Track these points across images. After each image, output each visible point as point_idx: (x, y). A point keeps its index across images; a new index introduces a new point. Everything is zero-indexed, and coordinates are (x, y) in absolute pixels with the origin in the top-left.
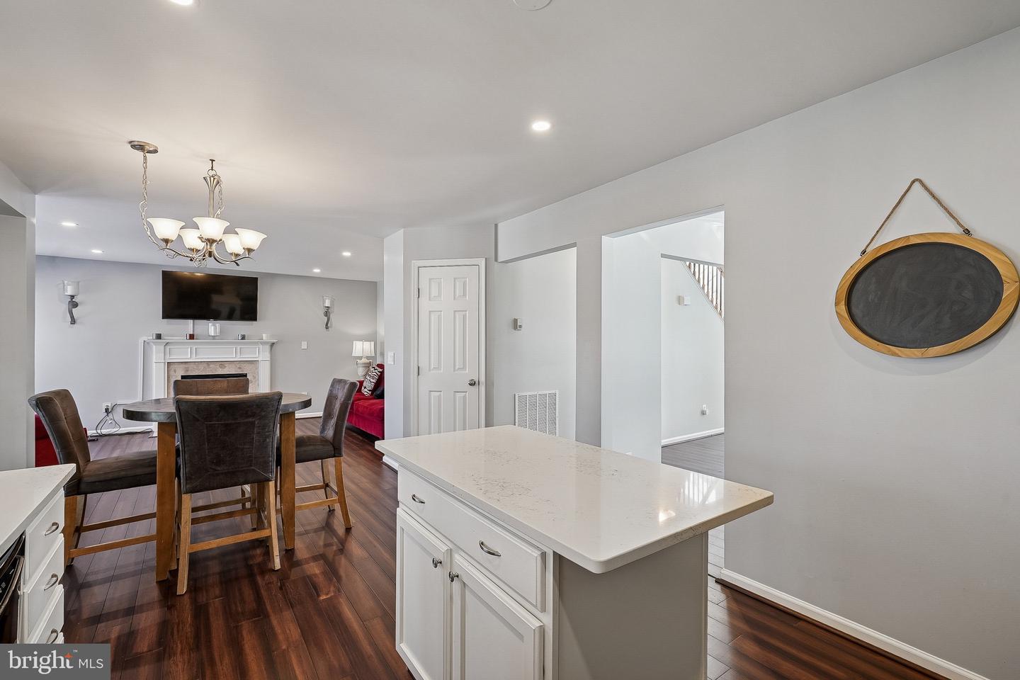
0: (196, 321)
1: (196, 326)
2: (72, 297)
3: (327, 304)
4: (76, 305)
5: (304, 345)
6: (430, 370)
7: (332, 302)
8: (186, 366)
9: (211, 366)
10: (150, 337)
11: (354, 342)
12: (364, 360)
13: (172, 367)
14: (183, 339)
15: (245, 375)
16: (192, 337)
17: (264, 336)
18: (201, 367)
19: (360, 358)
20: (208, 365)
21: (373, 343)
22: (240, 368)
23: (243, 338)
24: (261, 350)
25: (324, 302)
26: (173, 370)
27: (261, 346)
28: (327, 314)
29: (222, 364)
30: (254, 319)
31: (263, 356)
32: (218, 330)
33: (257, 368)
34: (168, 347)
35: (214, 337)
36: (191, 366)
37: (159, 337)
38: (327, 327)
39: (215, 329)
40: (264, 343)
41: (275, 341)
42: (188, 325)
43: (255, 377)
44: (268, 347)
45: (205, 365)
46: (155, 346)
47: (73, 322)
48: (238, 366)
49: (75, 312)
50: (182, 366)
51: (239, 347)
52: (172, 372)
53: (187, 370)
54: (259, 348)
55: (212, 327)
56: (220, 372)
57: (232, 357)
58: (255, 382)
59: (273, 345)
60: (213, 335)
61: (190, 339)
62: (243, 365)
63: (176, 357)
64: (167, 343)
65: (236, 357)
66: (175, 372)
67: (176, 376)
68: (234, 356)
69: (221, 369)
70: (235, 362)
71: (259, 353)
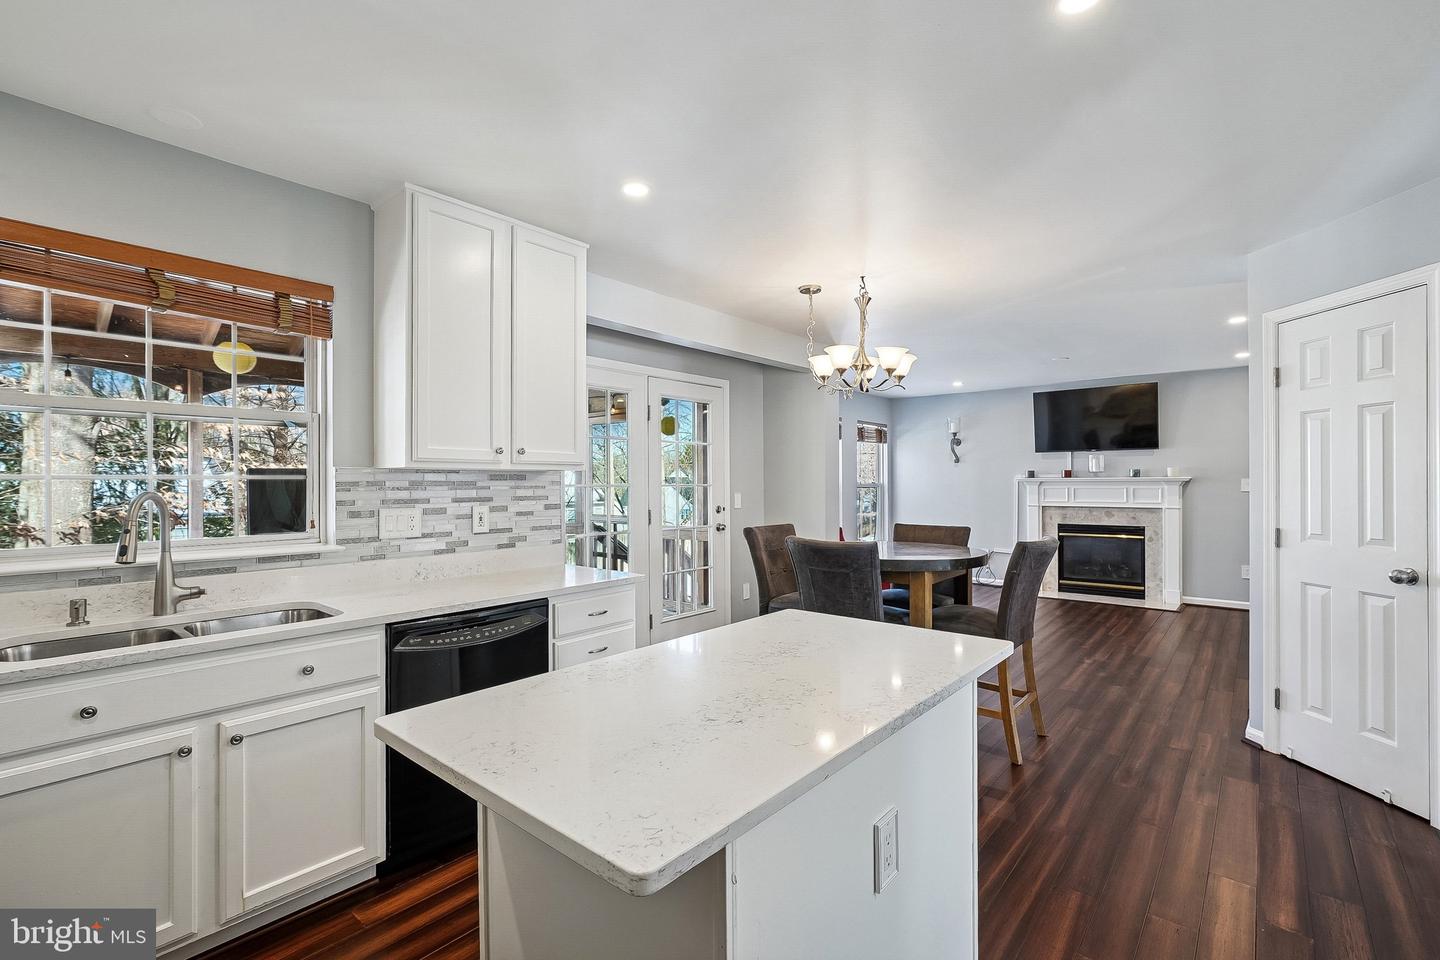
0: (1075, 453)
1: (1075, 460)
2: (955, 434)
4: (958, 443)
5: (1245, 486)
6: (1303, 537)
8: (1064, 512)
9: (1094, 513)
10: (1022, 476)
13: (1048, 512)
14: (1059, 476)
15: (1140, 531)
16: (1068, 474)
17: (1169, 471)
18: (1082, 513)
20: (1090, 511)
22: (1134, 518)
23: (1137, 474)
24: (1166, 493)
26: (1049, 516)
27: (1166, 487)
29: (1109, 511)
30: (1154, 446)
31: (1169, 501)
32: (1102, 464)
33: (1160, 520)
34: (1042, 488)
35: (1096, 474)
36: (1070, 512)
37: (1032, 474)
39: (1098, 463)
40: (1169, 482)
41: (1188, 478)
42: (1065, 459)
43: (1157, 533)
44: (1177, 489)
45: (1087, 512)
46: (1028, 487)
47: (957, 460)
48: (1132, 515)
49: (958, 449)
50: (1058, 511)
51: (1131, 488)
52: (1047, 520)
53: (1064, 518)
54: (1162, 489)
55: (1093, 460)
56: (1106, 522)
57: (1122, 502)
58: (1158, 540)
59: (1186, 484)
60: (1094, 470)
61: (1066, 476)
62: (1138, 514)
63: (1052, 500)
64: (1041, 483)
65: (1127, 502)
66: (1051, 519)
67: (1052, 525)
68: (1125, 501)
69: (1107, 518)
70: (1127, 510)
71: (1162, 497)
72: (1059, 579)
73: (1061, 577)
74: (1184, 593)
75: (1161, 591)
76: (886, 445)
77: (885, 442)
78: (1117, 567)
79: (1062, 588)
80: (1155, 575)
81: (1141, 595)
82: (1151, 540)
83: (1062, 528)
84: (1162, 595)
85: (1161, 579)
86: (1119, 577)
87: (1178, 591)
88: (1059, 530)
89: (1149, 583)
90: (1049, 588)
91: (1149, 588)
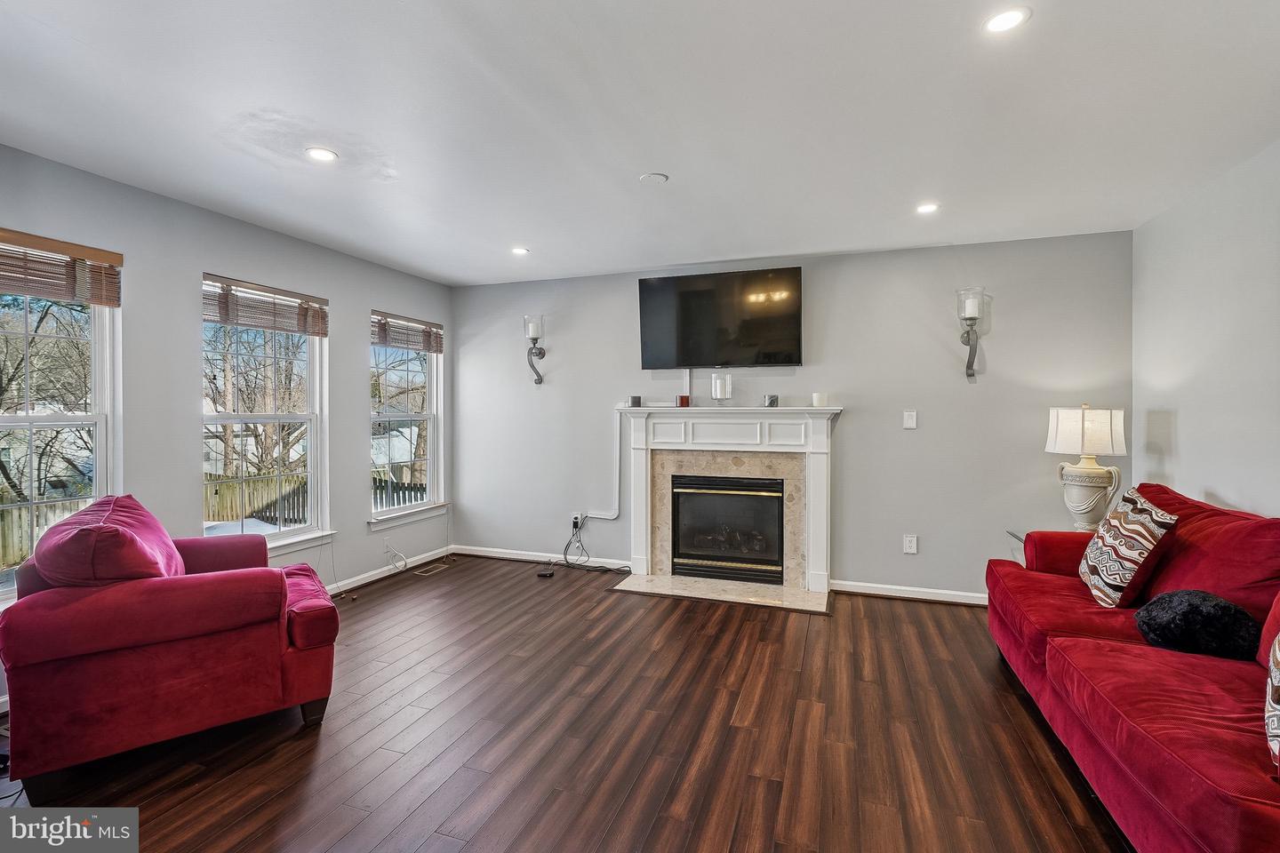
0: (694, 370)
1: (694, 381)
2: (535, 340)
3: (971, 309)
4: (541, 354)
5: (910, 420)
7: (984, 306)
8: (680, 457)
9: (719, 460)
10: (624, 404)
11: (1053, 412)
12: (1087, 467)
13: (658, 457)
14: (672, 403)
15: (777, 485)
16: (685, 402)
17: (815, 398)
18: (703, 461)
19: (1075, 459)
20: (715, 457)
21: (1119, 415)
22: (770, 467)
23: (774, 402)
24: (810, 430)
25: (961, 307)
26: (660, 463)
27: (811, 421)
28: (970, 338)
29: (737, 456)
30: (796, 360)
31: (813, 442)
32: (729, 388)
33: (802, 470)
34: (651, 421)
35: (721, 402)
36: (687, 457)
37: (637, 402)
38: (970, 373)
39: (724, 386)
40: (815, 414)
41: (837, 409)
42: (680, 380)
43: (798, 489)
44: (824, 424)
45: (709, 458)
46: (632, 420)
47: (540, 381)
48: (767, 462)
49: (541, 365)
50: (672, 457)
51: (767, 422)
52: (658, 468)
53: (681, 467)
54: (806, 424)
55: (717, 382)
56: (733, 472)
57: (753, 443)
58: (800, 499)
59: (835, 417)
60: (718, 397)
61: (682, 406)
62: (775, 461)
63: (665, 441)
64: (649, 414)
65: (761, 443)
66: (663, 468)
67: (664, 476)
68: (758, 442)
69: (735, 468)
70: (761, 455)
71: (806, 436)
72: (674, 556)
73: (676, 553)
74: (832, 576)
75: (804, 573)
76: (441, 356)
77: (441, 352)
78: (749, 537)
79: (677, 570)
80: (796, 550)
81: (777, 579)
82: (791, 498)
83: (677, 481)
84: (804, 579)
85: (803, 556)
86: (751, 550)
87: (824, 573)
88: (673, 484)
89: (788, 562)
90: (661, 570)
91: (788, 567)
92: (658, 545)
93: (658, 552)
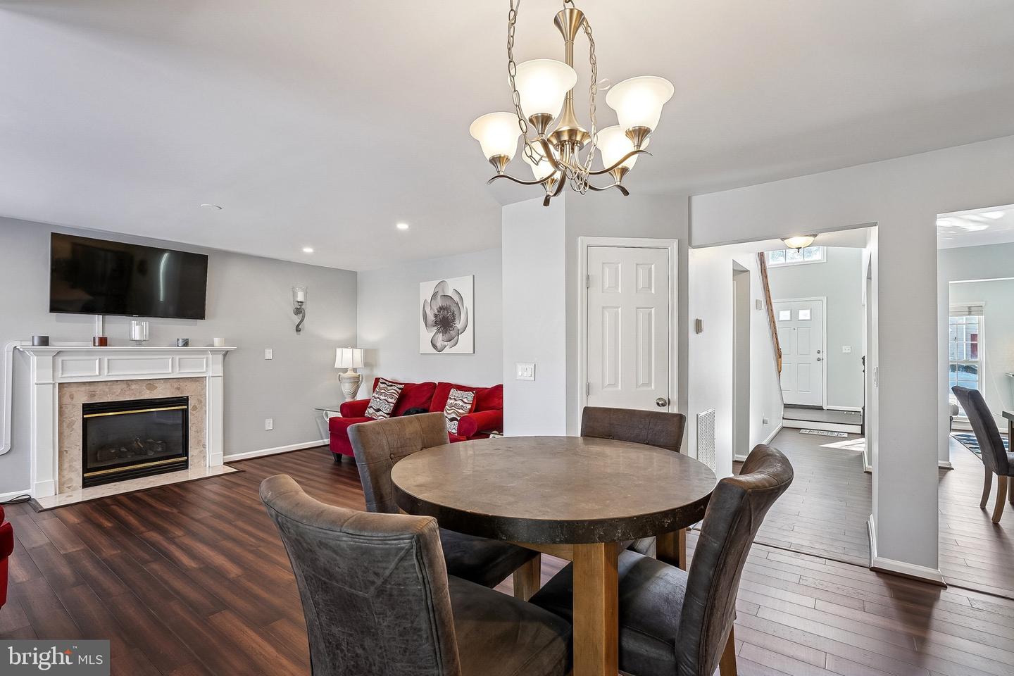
0: (108, 317)
1: (106, 325)
3: (300, 297)
5: (269, 354)
6: (603, 388)
7: (305, 296)
8: (92, 388)
9: (133, 387)
10: (28, 343)
12: (350, 374)
13: (67, 390)
14: (89, 345)
15: (184, 401)
16: (103, 342)
17: (215, 341)
18: (118, 389)
19: (345, 370)
20: (128, 385)
22: (178, 389)
23: (186, 343)
24: (210, 362)
25: (295, 295)
26: (68, 395)
27: (210, 356)
28: (299, 311)
29: (150, 383)
30: (201, 316)
31: (211, 369)
32: (147, 332)
33: (203, 389)
34: (60, 359)
35: (139, 343)
36: (99, 388)
37: (44, 341)
38: (298, 330)
39: (142, 330)
40: (214, 352)
41: (230, 348)
42: (96, 324)
43: (200, 401)
44: (220, 357)
45: (124, 386)
48: (175, 385)
50: (83, 388)
51: (177, 358)
52: (66, 400)
53: (93, 396)
54: (207, 358)
55: (136, 327)
56: (147, 395)
57: (164, 372)
58: (201, 408)
59: (226, 353)
60: (138, 338)
62: (182, 384)
63: (74, 375)
64: (58, 352)
65: (173, 372)
66: (72, 398)
67: (74, 406)
68: (170, 371)
69: (148, 392)
70: (171, 381)
71: (207, 366)
72: (85, 471)
73: (86, 468)
75: (205, 457)
79: (87, 483)
80: (199, 442)
81: (183, 466)
82: (195, 408)
83: (87, 408)
84: (205, 460)
85: (204, 446)
87: (219, 454)
88: (83, 411)
89: (192, 452)
90: (69, 487)
91: (192, 456)
92: (66, 466)
93: (65, 473)
